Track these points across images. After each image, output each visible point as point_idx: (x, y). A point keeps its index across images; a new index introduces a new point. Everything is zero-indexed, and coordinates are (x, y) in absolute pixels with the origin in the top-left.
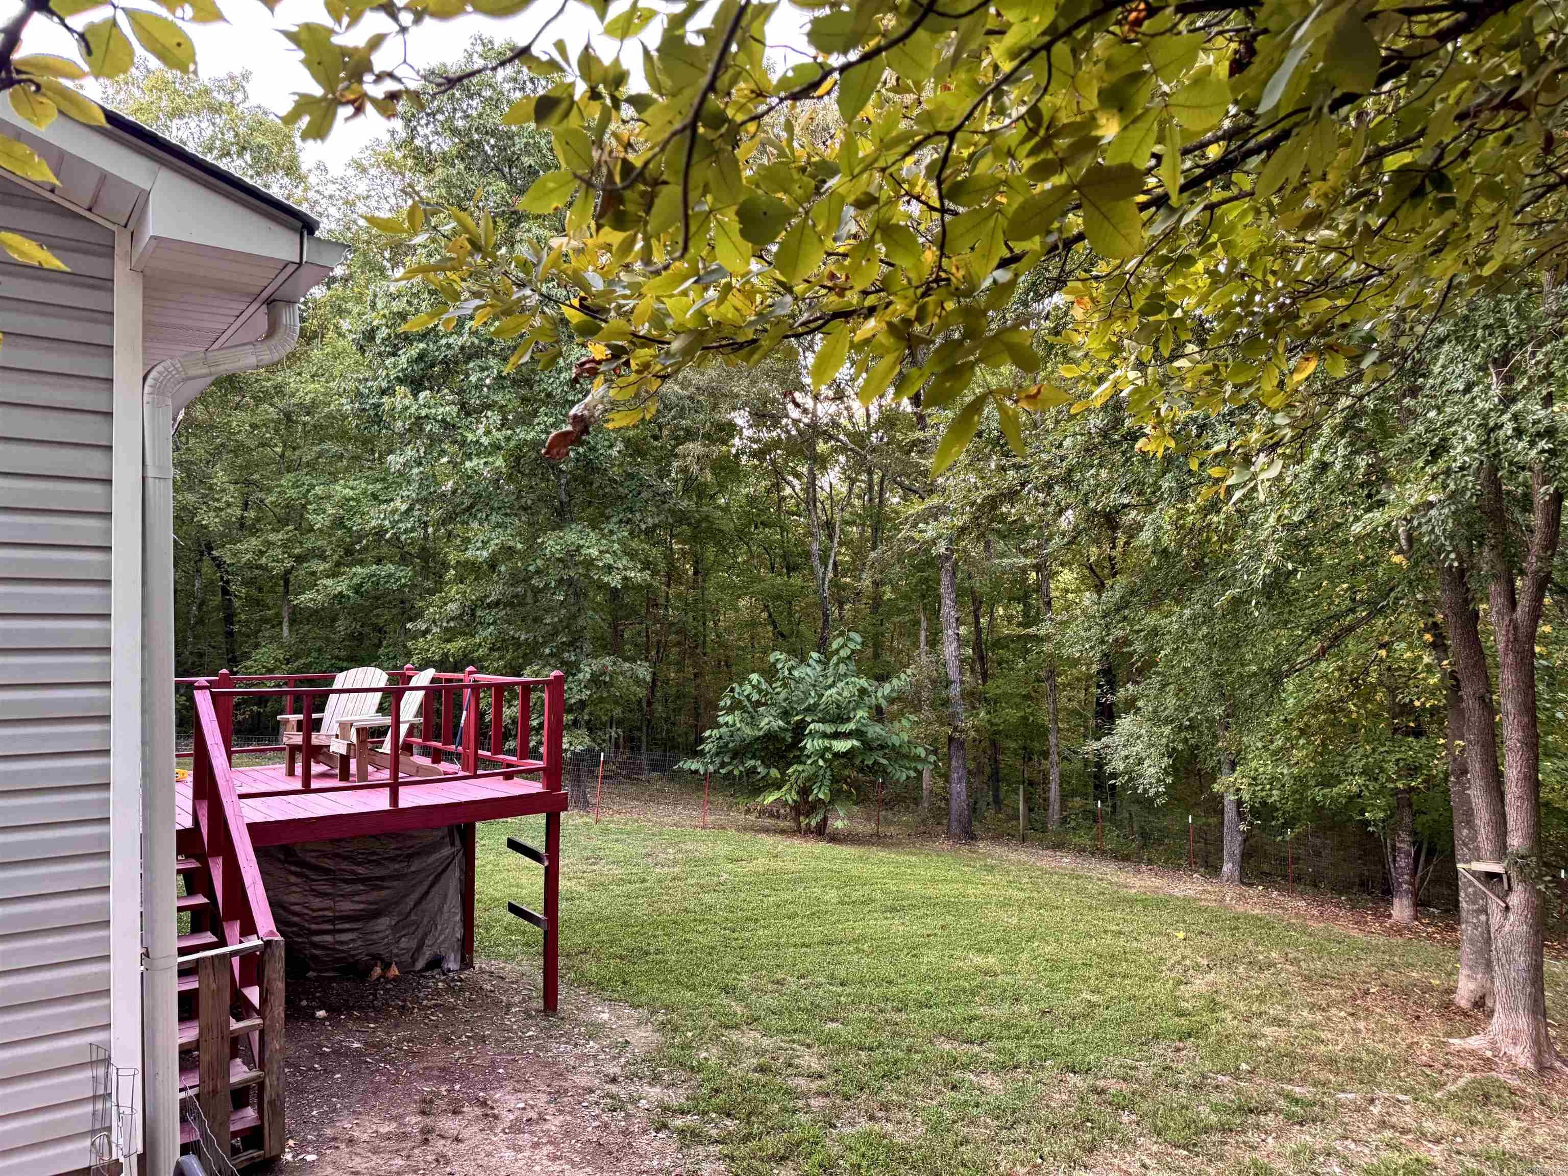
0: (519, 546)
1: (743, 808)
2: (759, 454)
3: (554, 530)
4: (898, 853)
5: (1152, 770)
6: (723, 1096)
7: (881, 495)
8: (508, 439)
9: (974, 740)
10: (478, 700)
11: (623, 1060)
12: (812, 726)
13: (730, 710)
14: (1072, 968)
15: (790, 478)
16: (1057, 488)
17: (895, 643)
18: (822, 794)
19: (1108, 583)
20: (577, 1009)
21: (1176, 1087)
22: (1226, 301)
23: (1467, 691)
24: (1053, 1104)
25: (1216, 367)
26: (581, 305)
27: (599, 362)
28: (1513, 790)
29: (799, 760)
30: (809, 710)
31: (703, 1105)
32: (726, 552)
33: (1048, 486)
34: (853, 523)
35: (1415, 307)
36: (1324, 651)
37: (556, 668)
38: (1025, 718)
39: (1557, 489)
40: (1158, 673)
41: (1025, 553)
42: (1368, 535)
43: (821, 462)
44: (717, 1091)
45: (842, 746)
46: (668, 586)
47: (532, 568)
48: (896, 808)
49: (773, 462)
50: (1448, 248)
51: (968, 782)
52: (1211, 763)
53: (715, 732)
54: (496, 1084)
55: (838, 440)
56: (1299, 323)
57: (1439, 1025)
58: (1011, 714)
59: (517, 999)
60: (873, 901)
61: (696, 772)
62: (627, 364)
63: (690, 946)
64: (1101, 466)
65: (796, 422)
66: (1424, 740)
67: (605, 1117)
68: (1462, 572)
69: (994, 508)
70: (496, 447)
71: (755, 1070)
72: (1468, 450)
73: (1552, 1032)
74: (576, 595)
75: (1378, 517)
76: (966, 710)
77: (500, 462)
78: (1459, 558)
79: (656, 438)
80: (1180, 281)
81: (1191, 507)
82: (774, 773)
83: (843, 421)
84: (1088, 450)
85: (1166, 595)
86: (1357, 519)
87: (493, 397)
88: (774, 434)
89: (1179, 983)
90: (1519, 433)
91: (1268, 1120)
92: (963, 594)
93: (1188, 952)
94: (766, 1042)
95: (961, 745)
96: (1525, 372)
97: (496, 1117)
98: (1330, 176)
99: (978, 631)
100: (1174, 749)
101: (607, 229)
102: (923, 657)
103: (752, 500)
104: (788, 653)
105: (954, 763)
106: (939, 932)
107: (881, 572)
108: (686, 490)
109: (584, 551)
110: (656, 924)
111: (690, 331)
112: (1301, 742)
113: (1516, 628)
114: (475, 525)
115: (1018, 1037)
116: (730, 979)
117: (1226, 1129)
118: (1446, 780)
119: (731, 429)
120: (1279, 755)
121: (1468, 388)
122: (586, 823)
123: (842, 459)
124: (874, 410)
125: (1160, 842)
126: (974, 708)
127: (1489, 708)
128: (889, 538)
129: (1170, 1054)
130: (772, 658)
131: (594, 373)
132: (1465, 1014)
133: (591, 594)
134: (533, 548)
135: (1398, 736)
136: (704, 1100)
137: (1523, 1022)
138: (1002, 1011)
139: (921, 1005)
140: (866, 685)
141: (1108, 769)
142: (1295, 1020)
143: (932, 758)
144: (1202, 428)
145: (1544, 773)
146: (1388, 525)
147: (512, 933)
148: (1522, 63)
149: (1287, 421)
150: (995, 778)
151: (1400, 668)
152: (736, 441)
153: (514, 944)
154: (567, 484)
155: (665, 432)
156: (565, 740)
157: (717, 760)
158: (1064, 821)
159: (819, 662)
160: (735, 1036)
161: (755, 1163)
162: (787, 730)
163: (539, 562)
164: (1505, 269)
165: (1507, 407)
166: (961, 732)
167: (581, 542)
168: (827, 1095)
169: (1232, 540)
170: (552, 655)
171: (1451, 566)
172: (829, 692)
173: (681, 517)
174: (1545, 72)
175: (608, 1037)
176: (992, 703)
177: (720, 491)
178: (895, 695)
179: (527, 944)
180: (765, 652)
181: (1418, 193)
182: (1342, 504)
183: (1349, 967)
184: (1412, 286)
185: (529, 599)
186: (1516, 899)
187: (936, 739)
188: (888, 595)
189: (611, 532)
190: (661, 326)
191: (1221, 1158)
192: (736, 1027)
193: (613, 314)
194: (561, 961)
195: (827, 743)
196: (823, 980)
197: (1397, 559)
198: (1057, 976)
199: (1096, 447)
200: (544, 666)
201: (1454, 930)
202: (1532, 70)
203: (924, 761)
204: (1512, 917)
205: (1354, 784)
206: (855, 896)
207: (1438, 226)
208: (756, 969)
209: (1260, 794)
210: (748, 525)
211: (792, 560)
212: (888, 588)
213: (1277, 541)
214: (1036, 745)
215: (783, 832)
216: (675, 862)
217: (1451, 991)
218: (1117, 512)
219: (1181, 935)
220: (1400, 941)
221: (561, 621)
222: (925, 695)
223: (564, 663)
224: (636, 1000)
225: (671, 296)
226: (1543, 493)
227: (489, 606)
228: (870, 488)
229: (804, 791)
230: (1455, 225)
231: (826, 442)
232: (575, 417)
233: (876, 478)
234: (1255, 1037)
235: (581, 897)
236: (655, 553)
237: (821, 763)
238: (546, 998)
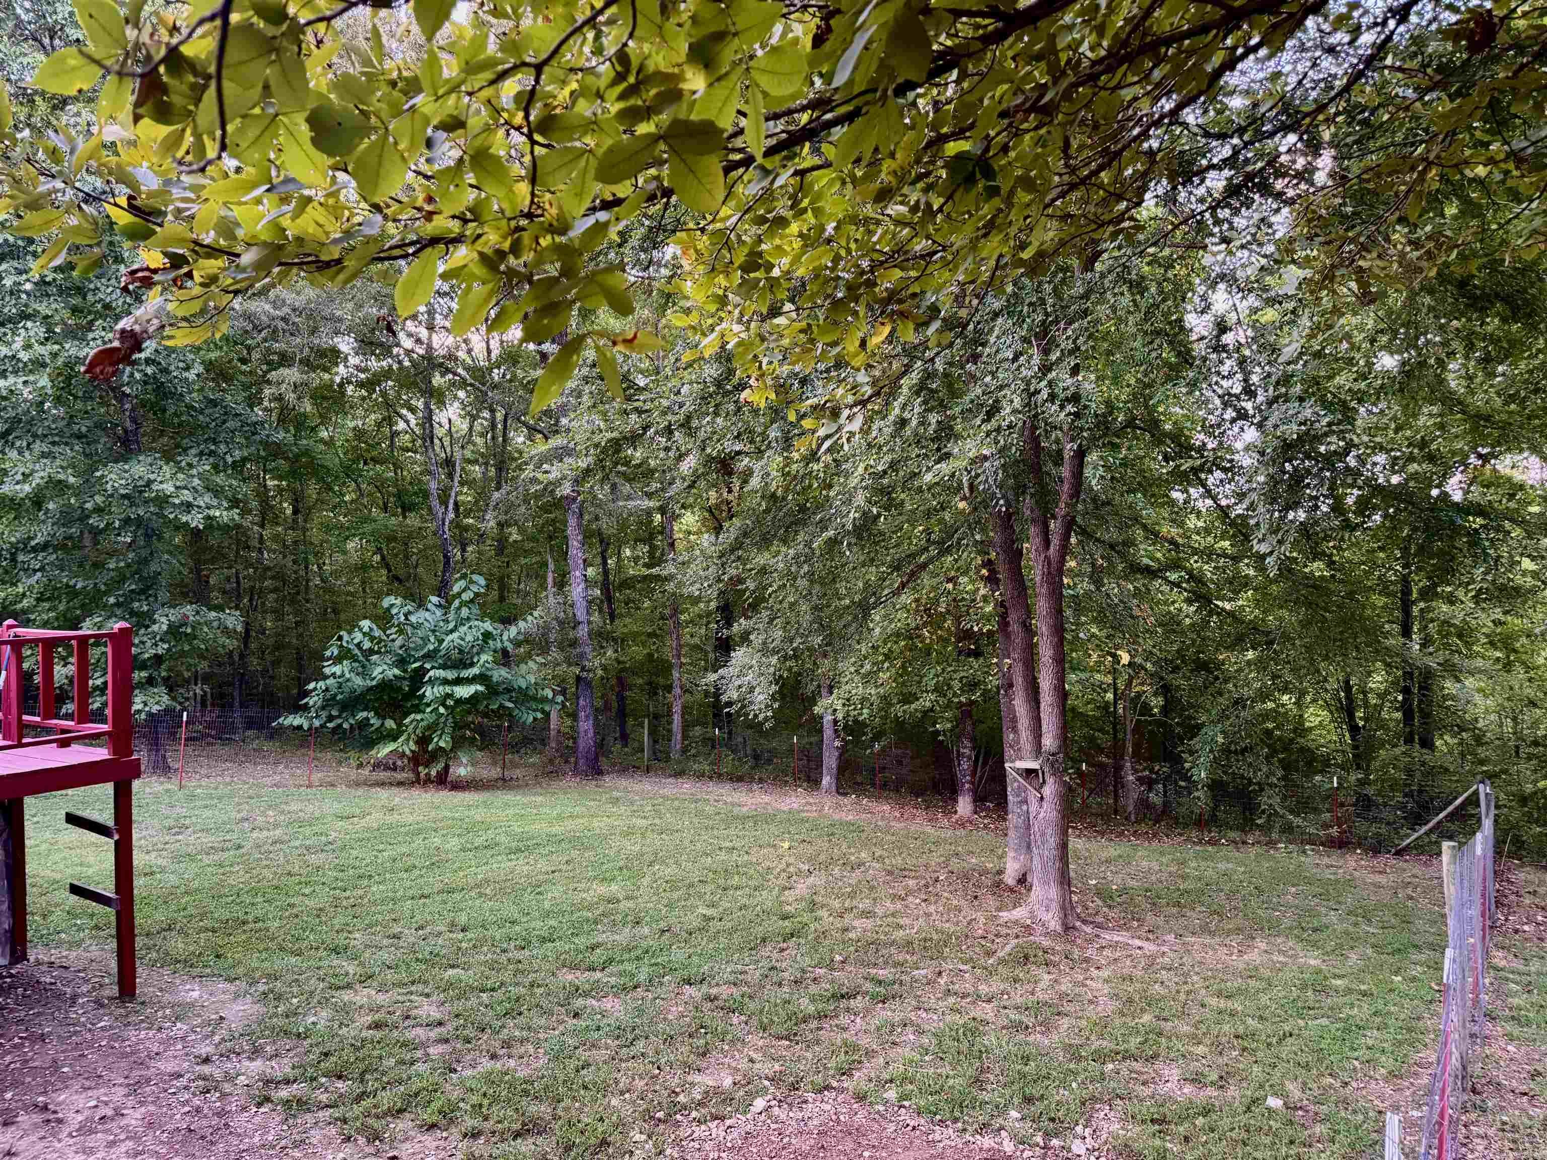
0: (72, 480)
1: (354, 763)
2: (369, 385)
3: (116, 461)
4: (524, 794)
5: (761, 697)
6: (333, 1059)
7: (505, 435)
8: (55, 355)
9: (602, 678)
10: (20, 659)
11: (217, 1038)
12: (431, 673)
13: (338, 660)
14: (691, 885)
15: (404, 412)
16: (677, 434)
17: (522, 586)
18: (444, 742)
19: (726, 525)
20: (161, 990)
21: (780, 985)
22: (817, 263)
23: (1013, 617)
24: (670, 1017)
25: (809, 325)
26: (129, 204)
27: (155, 271)
28: (1047, 698)
29: (417, 709)
30: (429, 656)
31: (310, 1071)
32: (331, 489)
33: (669, 431)
34: (475, 462)
35: (972, 282)
36: (903, 585)
37: (123, 618)
38: (650, 655)
39: (1080, 446)
40: (766, 608)
41: (649, 495)
42: (937, 484)
43: (437, 396)
44: (326, 1055)
45: (464, 692)
46: (262, 526)
47: (89, 506)
48: (523, 751)
49: (384, 394)
50: (994, 232)
51: (596, 719)
52: (812, 687)
53: (321, 684)
54: (59, 1085)
55: (455, 374)
56: (877, 290)
57: (991, 902)
58: (637, 652)
59: (85, 988)
60: (497, 844)
61: (300, 727)
62: (189, 275)
63: (295, 911)
64: (716, 414)
65: (408, 352)
66: (981, 660)
67: (196, 1102)
68: (1009, 515)
69: (617, 451)
70: (39, 364)
71: (369, 1028)
72: (1015, 411)
73: (1075, 898)
74: (147, 536)
75: (945, 468)
76: (594, 650)
77: (44, 381)
78: (1008, 505)
79: (244, 361)
80: (777, 241)
81: (796, 456)
82: (390, 724)
83: (462, 355)
84: (705, 398)
85: (775, 536)
86: (929, 469)
87: (36, 306)
88: (384, 363)
89: (785, 888)
90: (1052, 397)
91: (858, 1003)
92: (590, 536)
93: (792, 860)
94: (381, 999)
95: (589, 684)
96: (1058, 346)
97: (60, 1121)
98: (898, 156)
99: (606, 572)
100: (781, 676)
101: (146, 121)
102: (551, 599)
103: (359, 434)
104: (405, 598)
105: (582, 702)
106: (564, 868)
107: (506, 513)
108: (282, 420)
109: (155, 487)
110: (253, 891)
111: (265, 244)
112: (886, 665)
113: (1049, 564)
114: (13, 454)
115: (638, 958)
116: (341, 940)
117: (821, 1016)
118: (998, 693)
119: (334, 355)
120: (868, 678)
121: (1016, 358)
122: (167, 791)
123: (461, 394)
124: (495, 344)
125: (769, 761)
126: (602, 647)
127: (1029, 631)
128: (514, 479)
129: (775, 955)
130: (386, 602)
131: (148, 283)
132: (1012, 890)
133: (167, 536)
134: (90, 484)
135: (962, 658)
136: (312, 1066)
137: (1054, 892)
138: (623, 936)
139: (543, 940)
140: (490, 629)
141: (724, 699)
142: (879, 911)
143: (560, 698)
144: (804, 381)
145: (1070, 684)
146: (953, 475)
147: (76, 917)
148: (1048, 73)
149: (867, 379)
150: (622, 714)
151: (963, 599)
152: (341, 369)
153: (80, 929)
154: (133, 410)
155: (256, 355)
156: (137, 700)
157: (324, 714)
158: (684, 751)
159: (439, 606)
160: (346, 996)
161: (371, 1121)
162: (404, 678)
163: (99, 499)
164: (1041, 254)
165: (1045, 375)
166: (589, 671)
167: (152, 477)
168: (447, 1041)
169: (830, 486)
170: (118, 605)
171: (1000, 511)
172: (450, 637)
173: (275, 451)
174: (1064, 84)
175: (199, 1015)
176: (620, 642)
177: (322, 423)
178: (521, 637)
179: (97, 927)
180: (379, 596)
181: (970, 180)
182: (918, 456)
183: (923, 860)
184: (968, 264)
185: (87, 542)
186: (1050, 789)
187: (563, 681)
188: (515, 536)
189: (190, 466)
190: (230, 235)
191: (818, 1042)
192: (349, 986)
193: (170, 217)
194: (139, 942)
195: (448, 689)
196: (443, 929)
197: (962, 505)
198: (675, 895)
199: (711, 396)
200: (109, 617)
201: (1005, 820)
202: (1055, 81)
203: (552, 701)
204: (1045, 804)
205: (926, 701)
206: (478, 842)
207: (986, 211)
208: (370, 926)
209: (852, 713)
210: (355, 461)
211: (407, 499)
212: (514, 530)
213: (866, 488)
214: (661, 681)
215: (400, 784)
216: (276, 826)
217: (1000, 872)
218: (732, 458)
219: (786, 845)
220: (963, 832)
221: (128, 566)
222: (552, 637)
223: (133, 613)
224: (232, 973)
225: (240, 203)
226: (1069, 448)
227: (34, 549)
228: (493, 426)
229: (423, 741)
230: (1000, 210)
231: (443, 375)
232: (123, 331)
233: (499, 416)
234: (847, 930)
235: (163, 870)
236: (246, 490)
237: (442, 710)
238: (120, 983)
